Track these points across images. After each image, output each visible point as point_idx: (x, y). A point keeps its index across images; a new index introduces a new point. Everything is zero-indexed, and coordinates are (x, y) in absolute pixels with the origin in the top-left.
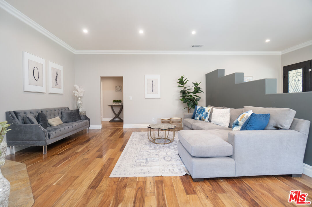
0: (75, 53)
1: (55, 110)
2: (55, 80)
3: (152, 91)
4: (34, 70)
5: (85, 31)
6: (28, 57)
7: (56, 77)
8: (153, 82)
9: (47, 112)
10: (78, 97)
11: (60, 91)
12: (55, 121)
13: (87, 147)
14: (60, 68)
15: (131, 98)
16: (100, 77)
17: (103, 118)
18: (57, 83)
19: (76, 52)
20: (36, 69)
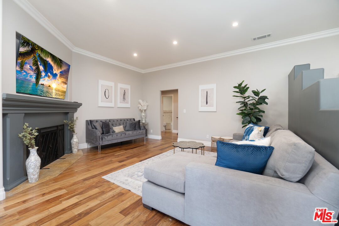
0: (143, 73)
1: (121, 121)
2: (122, 97)
3: (207, 103)
4: (105, 92)
5: (135, 55)
6: (101, 82)
7: (124, 95)
8: (208, 93)
9: (114, 121)
10: (142, 110)
11: (128, 105)
12: (118, 129)
13: (125, 153)
14: (127, 87)
15: (185, 111)
16: (160, 91)
17: (174, 129)
18: (124, 99)
19: (143, 71)
20: (107, 91)
